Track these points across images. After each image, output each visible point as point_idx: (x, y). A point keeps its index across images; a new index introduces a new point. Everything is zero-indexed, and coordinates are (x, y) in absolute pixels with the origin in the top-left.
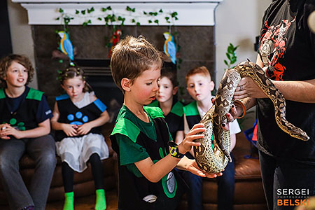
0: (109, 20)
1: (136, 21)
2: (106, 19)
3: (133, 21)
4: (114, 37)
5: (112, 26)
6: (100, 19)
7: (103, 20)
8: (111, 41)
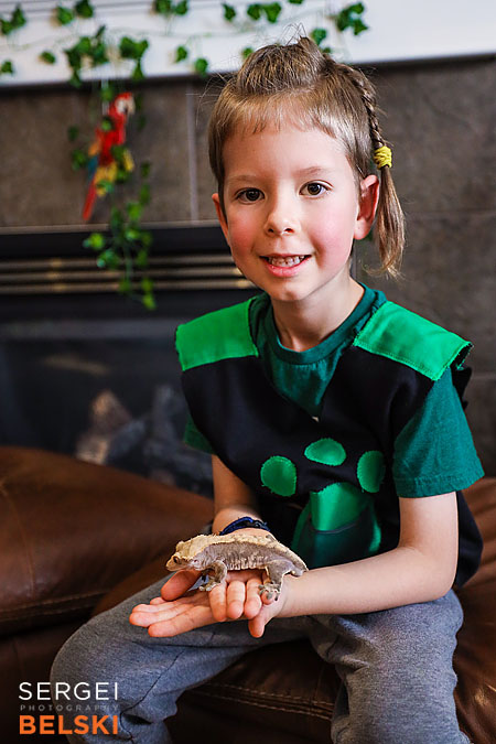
0: (86, 61)
1: (193, 56)
2: (74, 57)
3: (182, 54)
4: (106, 127)
5: (98, 83)
6: (48, 58)
7: (62, 60)
8: (94, 150)
